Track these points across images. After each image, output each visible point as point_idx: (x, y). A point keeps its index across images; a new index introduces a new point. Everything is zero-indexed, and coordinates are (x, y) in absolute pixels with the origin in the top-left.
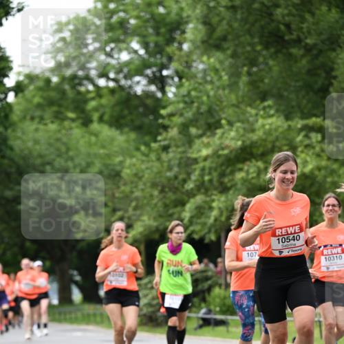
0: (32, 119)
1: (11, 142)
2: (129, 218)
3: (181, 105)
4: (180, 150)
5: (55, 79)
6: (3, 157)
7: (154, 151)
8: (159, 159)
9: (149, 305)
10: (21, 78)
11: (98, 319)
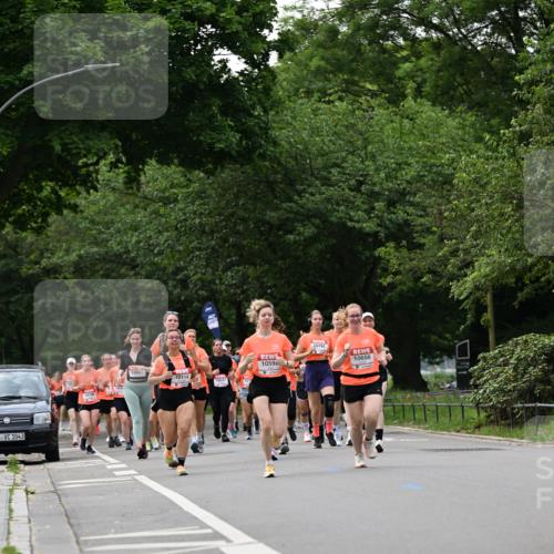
0: (309, 93)
1: (274, 133)
2: (467, 252)
3: (549, 67)
4: (545, 139)
5: (344, 29)
6: (263, 156)
7: (505, 141)
8: (514, 155)
9: (501, 390)
10: (290, 28)
11: (419, 415)
